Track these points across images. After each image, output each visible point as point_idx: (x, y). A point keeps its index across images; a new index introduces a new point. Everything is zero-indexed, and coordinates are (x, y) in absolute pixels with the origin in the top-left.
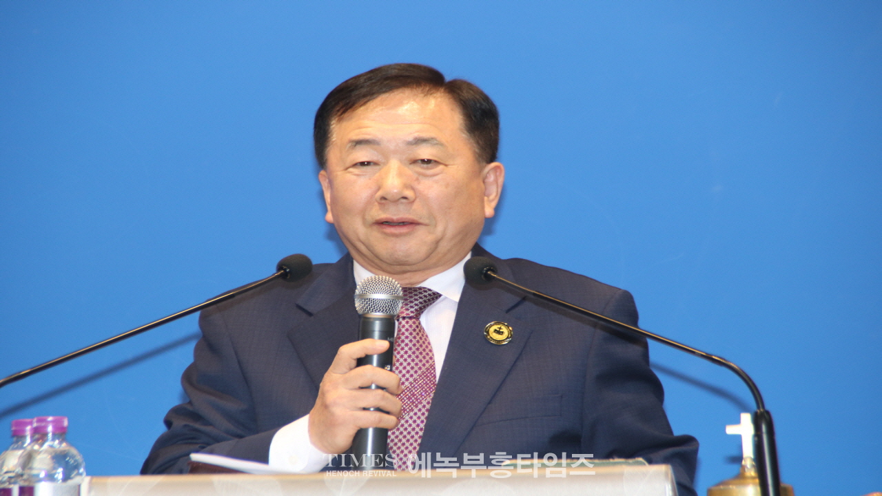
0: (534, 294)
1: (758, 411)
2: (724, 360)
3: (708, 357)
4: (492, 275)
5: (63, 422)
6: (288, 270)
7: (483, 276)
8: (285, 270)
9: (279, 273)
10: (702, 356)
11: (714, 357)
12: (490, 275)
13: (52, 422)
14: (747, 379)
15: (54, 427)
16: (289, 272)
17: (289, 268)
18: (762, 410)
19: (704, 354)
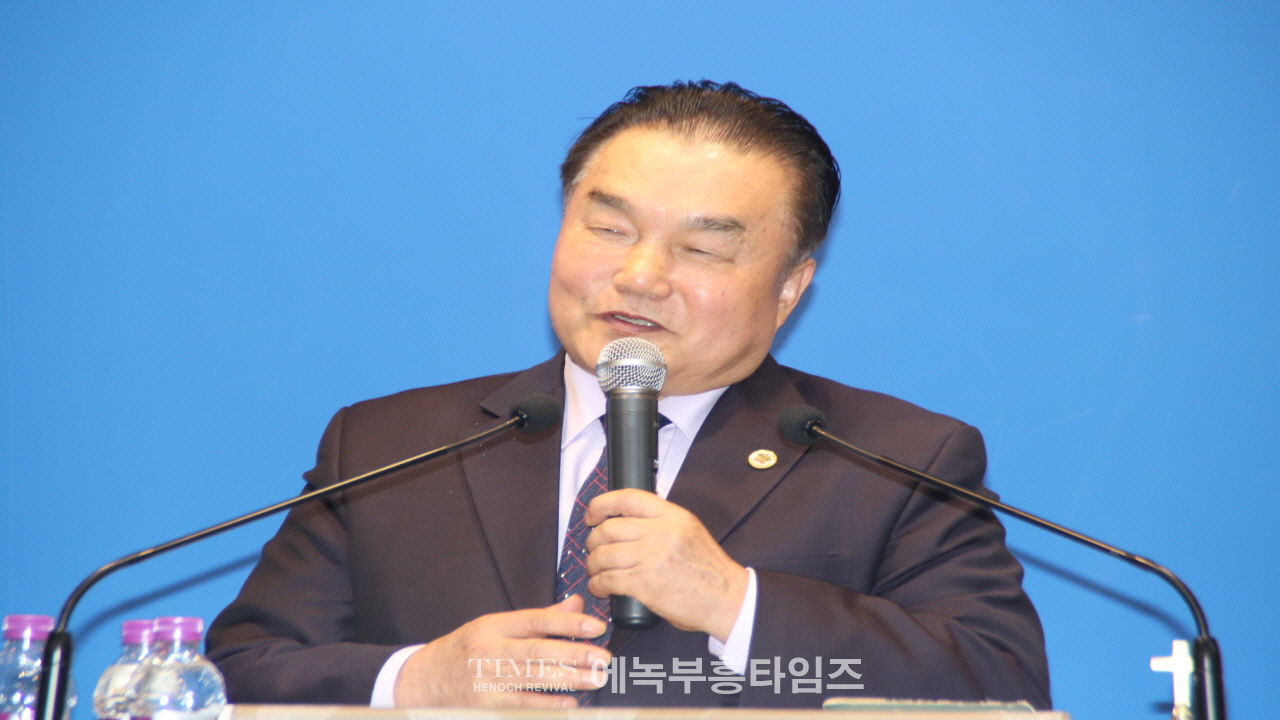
0: (879, 461)
1: (1200, 639)
2: (1152, 562)
3: (1130, 559)
4: (820, 431)
5: (195, 625)
6: (525, 416)
7: (805, 434)
8: (521, 416)
9: (513, 421)
10: (1121, 557)
11: (1138, 559)
12: (816, 432)
13: (182, 625)
14: (1184, 591)
15: (184, 633)
16: (527, 419)
17: (526, 413)
18: (1205, 636)
19: (1123, 554)
